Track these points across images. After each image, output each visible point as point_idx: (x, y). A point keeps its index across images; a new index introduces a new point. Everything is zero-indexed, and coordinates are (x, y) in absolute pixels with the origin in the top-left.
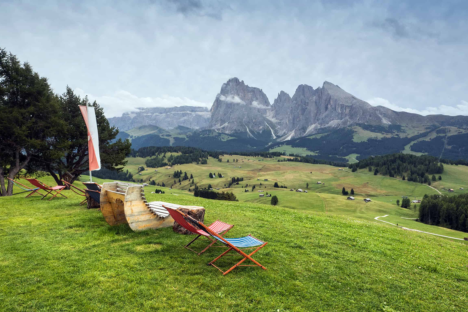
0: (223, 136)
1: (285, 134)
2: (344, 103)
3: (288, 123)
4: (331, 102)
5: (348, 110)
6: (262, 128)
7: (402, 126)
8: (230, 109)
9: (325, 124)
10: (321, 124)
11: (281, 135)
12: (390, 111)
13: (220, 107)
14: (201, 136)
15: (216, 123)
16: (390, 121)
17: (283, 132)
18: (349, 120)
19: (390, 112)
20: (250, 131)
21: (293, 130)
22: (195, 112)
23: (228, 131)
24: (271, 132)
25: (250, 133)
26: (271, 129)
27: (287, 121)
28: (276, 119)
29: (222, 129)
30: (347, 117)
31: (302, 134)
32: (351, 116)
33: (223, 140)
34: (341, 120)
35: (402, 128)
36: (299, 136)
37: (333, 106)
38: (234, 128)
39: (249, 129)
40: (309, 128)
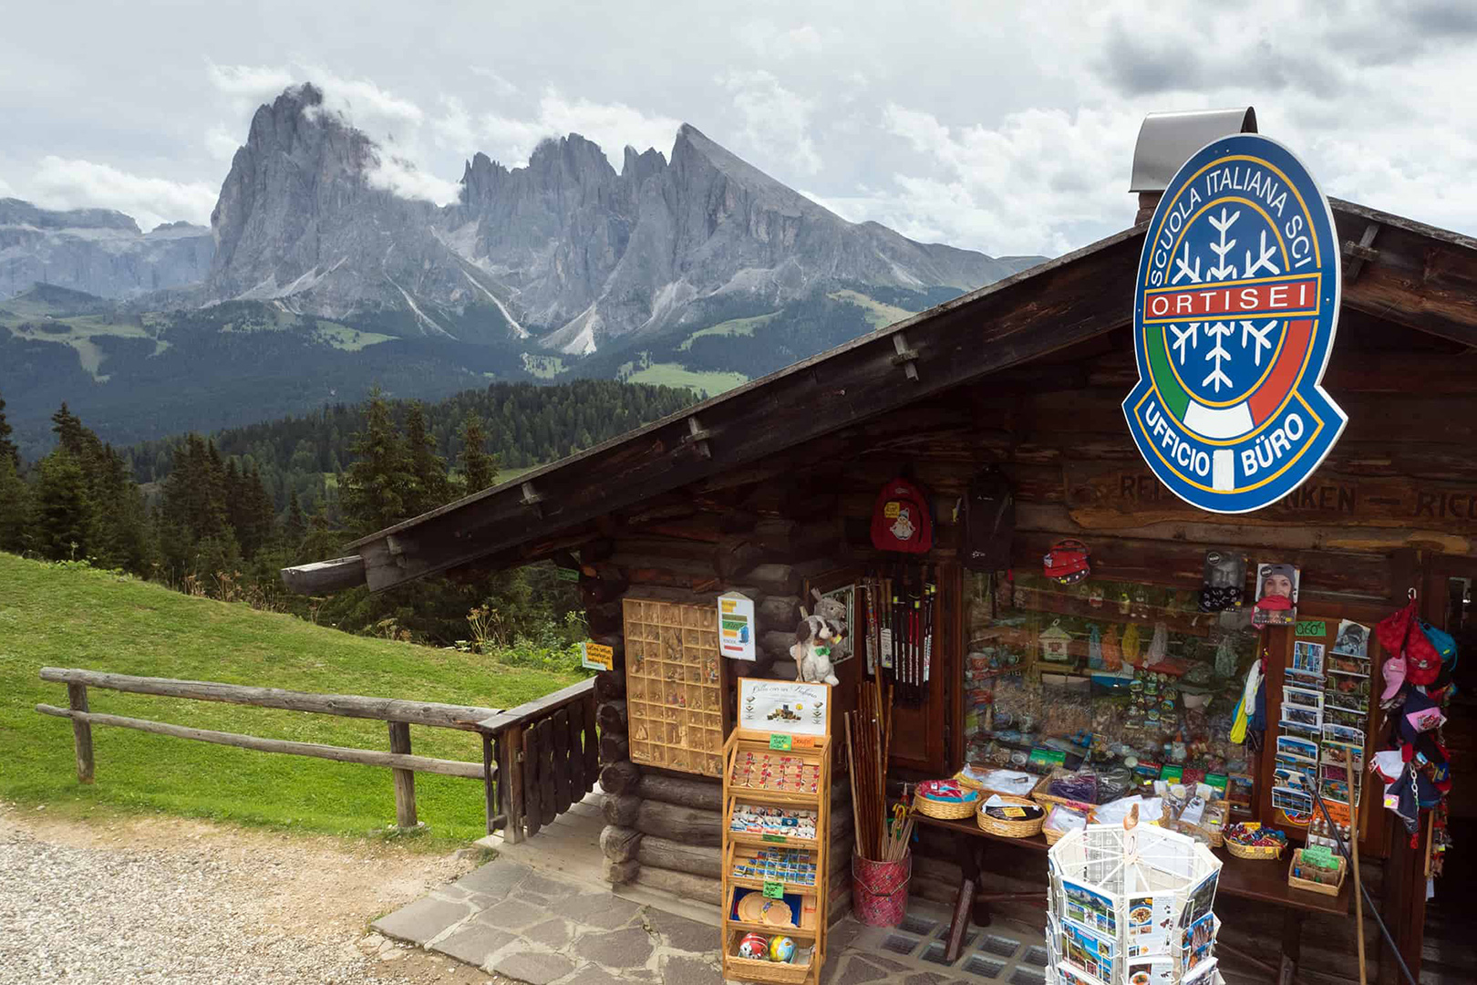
0: (324, 330)
1: (559, 322)
2: (776, 208)
4: (730, 203)
5: (791, 233)
6: (461, 295)
8: (308, 215)
9: (717, 283)
10: (700, 282)
11: (546, 326)
12: (905, 243)
14: (227, 328)
16: (918, 277)
17: (550, 312)
18: (801, 268)
19: (906, 248)
20: (420, 306)
21: (589, 304)
23: (330, 309)
24: (499, 310)
25: (425, 317)
26: (497, 302)
27: (560, 269)
28: (494, 261)
29: (301, 297)
30: (793, 260)
31: (641, 320)
32: (808, 255)
33: (337, 345)
34: (772, 267)
36: (630, 328)
37: (740, 219)
38: (356, 294)
39: (416, 299)
40: (659, 297)
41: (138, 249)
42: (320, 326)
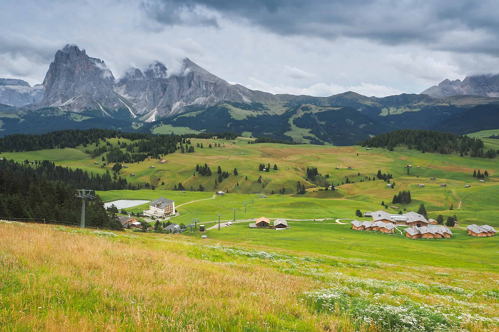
0: (72, 116)
1: (146, 113)
2: (208, 80)
3: (147, 100)
4: (195, 79)
5: (212, 87)
6: (117, 105)
7: (263, 104)
9: (191, 102)
10: (186, 101)
11: (142, 114)
14: (43, 115)
15: (55, 100)
16: (250, 100)
17: (143, 110)
18: (215, 97)
20: (104, 109)
21: (155, 108)
22: (4, 85)
23: (76, 109)
24: (129, 110)
25: (105, 112)
26: (128, 107)
27: (147, 98)
28: (129, 95)
29: (68, 106)
30: (213, 95)
31: (168, 112)
32: (217, 94)
33: (75, 120)
34: (207, 97)
35: (264, 106)
36: (165, 115)
37: (198, 83)
38: (84, 105)
39: (103, 107)
40: (174, 105)
41: (29, 92)
42: (71, 114)
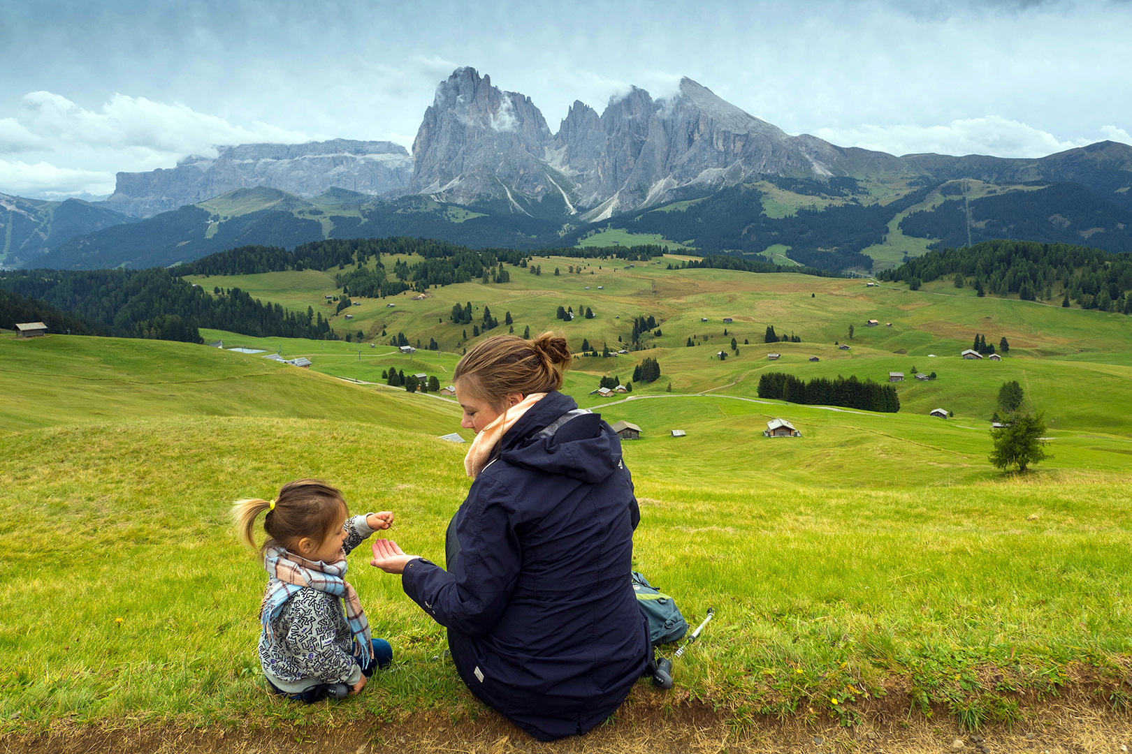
0: (452, 211)
1: (596, 203)
2: (730, 129)
3: (601, 176)
4: (702, 127)
5: (739, 145)
6: (542, 189)
7: (859, 181)
9: (689, 178)
10: (679, 178)
11: (587, 207)
12: (829, 147)
13: (437, 139)
14: (399, 211)
15: (430, 180)
16: (830, 170)
17: (592, 198)
18: (743, 167)
19: (827, 150)
20: (515, 196)
21: (615, 193)
22: (365, 153)
23: (461, 199)
24: (563, 198)
25: (515, 203)
26: (563, 192)
27: (600, 172)
28: (571, 168)
29: (448, 193)
30: (739, 162)
31: (639, 202)
32: (748, 160)
33: (453, 220)
34: (725, 168)
35: (860, 184)
36: (632, 207)
37: (707, 137)
38: (477, 191)
39: (512, 193)
40: (654, 188)
41: (404, 165)
42: (449, 209)
